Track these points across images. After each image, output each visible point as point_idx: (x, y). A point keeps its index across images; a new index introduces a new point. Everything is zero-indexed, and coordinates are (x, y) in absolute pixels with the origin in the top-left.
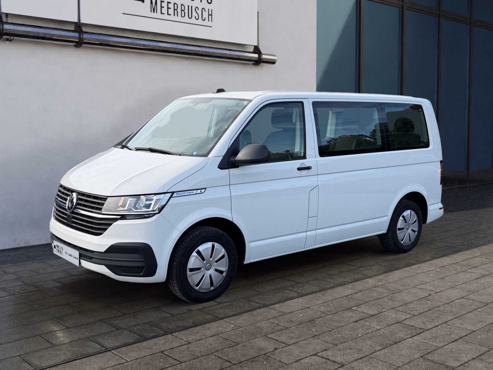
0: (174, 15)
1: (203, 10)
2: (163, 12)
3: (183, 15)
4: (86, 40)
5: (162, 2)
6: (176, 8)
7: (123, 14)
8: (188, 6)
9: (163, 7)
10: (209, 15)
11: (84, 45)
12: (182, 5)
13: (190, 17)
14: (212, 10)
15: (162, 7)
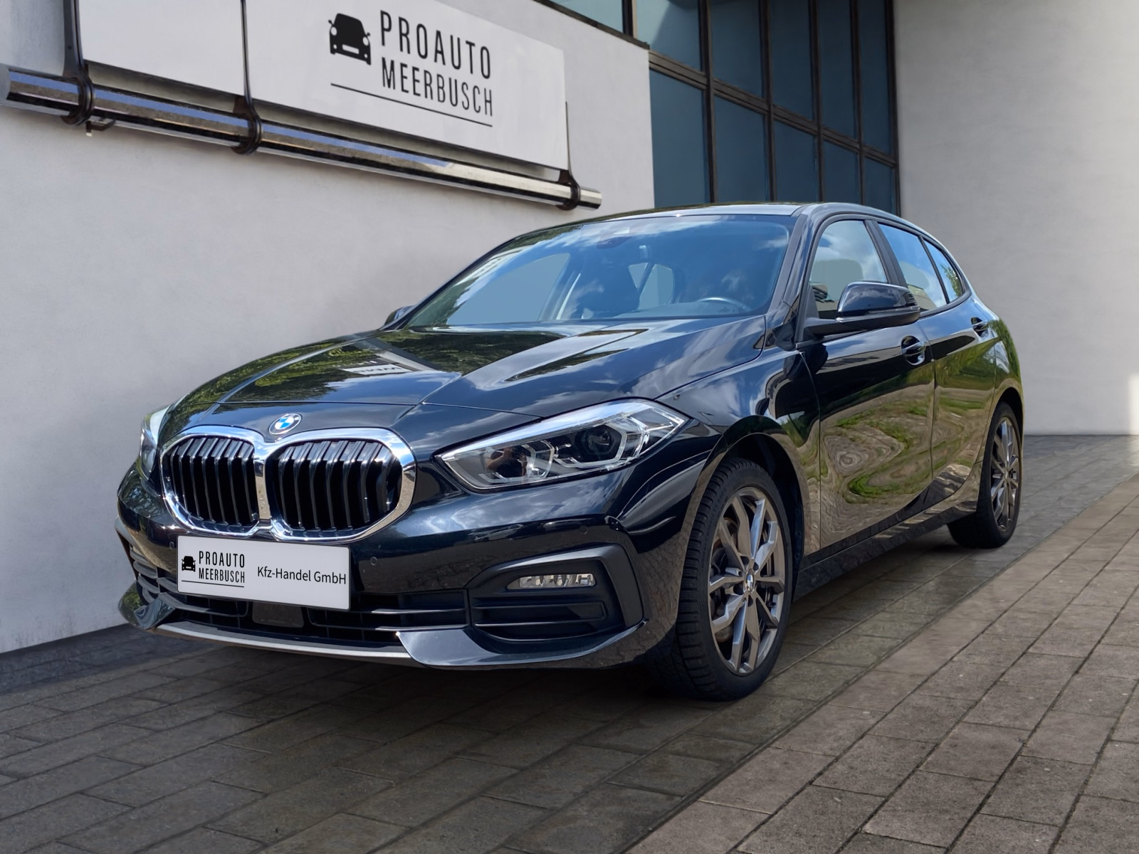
0: (426, 97)
1: (476, 90)
2: (405, 88)
3: (441, 99)
4: (265, 138)
5: (403, 65)
6: (428, 82)
7: (333, 85)
8: (450, 79)
9: (406, 78)
10: (486, 101)
11: (260, 150)
12: (439, 76)
13: (454, 102)
14: (490, 91)
15: (403, 77)
